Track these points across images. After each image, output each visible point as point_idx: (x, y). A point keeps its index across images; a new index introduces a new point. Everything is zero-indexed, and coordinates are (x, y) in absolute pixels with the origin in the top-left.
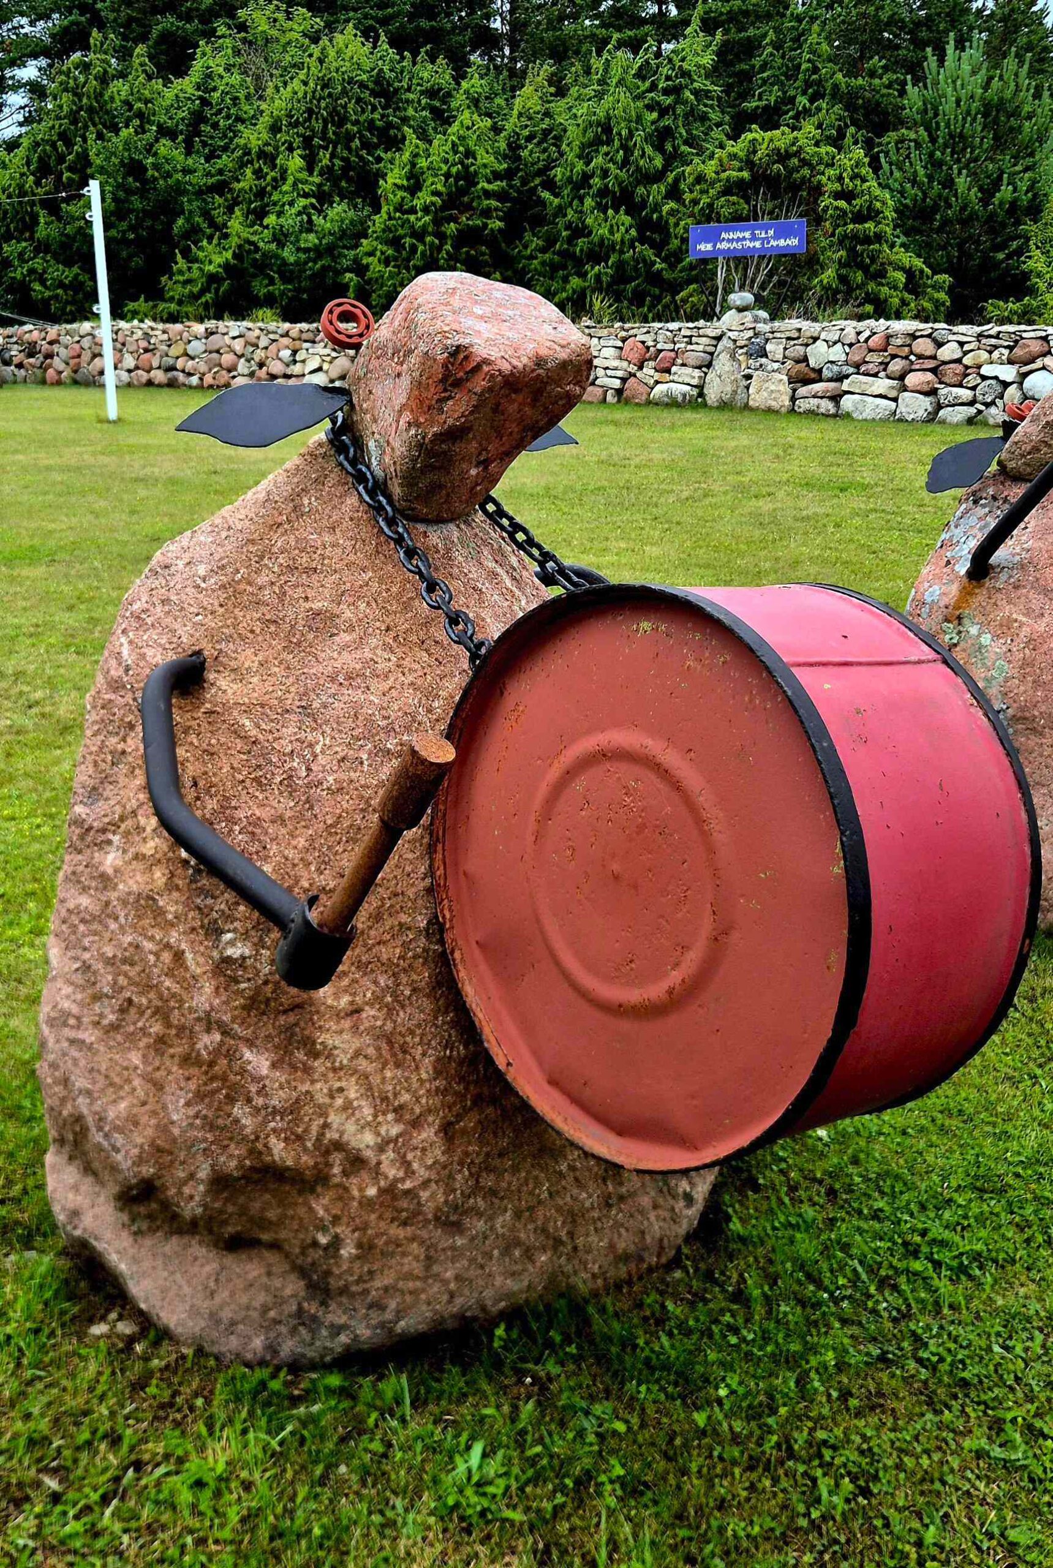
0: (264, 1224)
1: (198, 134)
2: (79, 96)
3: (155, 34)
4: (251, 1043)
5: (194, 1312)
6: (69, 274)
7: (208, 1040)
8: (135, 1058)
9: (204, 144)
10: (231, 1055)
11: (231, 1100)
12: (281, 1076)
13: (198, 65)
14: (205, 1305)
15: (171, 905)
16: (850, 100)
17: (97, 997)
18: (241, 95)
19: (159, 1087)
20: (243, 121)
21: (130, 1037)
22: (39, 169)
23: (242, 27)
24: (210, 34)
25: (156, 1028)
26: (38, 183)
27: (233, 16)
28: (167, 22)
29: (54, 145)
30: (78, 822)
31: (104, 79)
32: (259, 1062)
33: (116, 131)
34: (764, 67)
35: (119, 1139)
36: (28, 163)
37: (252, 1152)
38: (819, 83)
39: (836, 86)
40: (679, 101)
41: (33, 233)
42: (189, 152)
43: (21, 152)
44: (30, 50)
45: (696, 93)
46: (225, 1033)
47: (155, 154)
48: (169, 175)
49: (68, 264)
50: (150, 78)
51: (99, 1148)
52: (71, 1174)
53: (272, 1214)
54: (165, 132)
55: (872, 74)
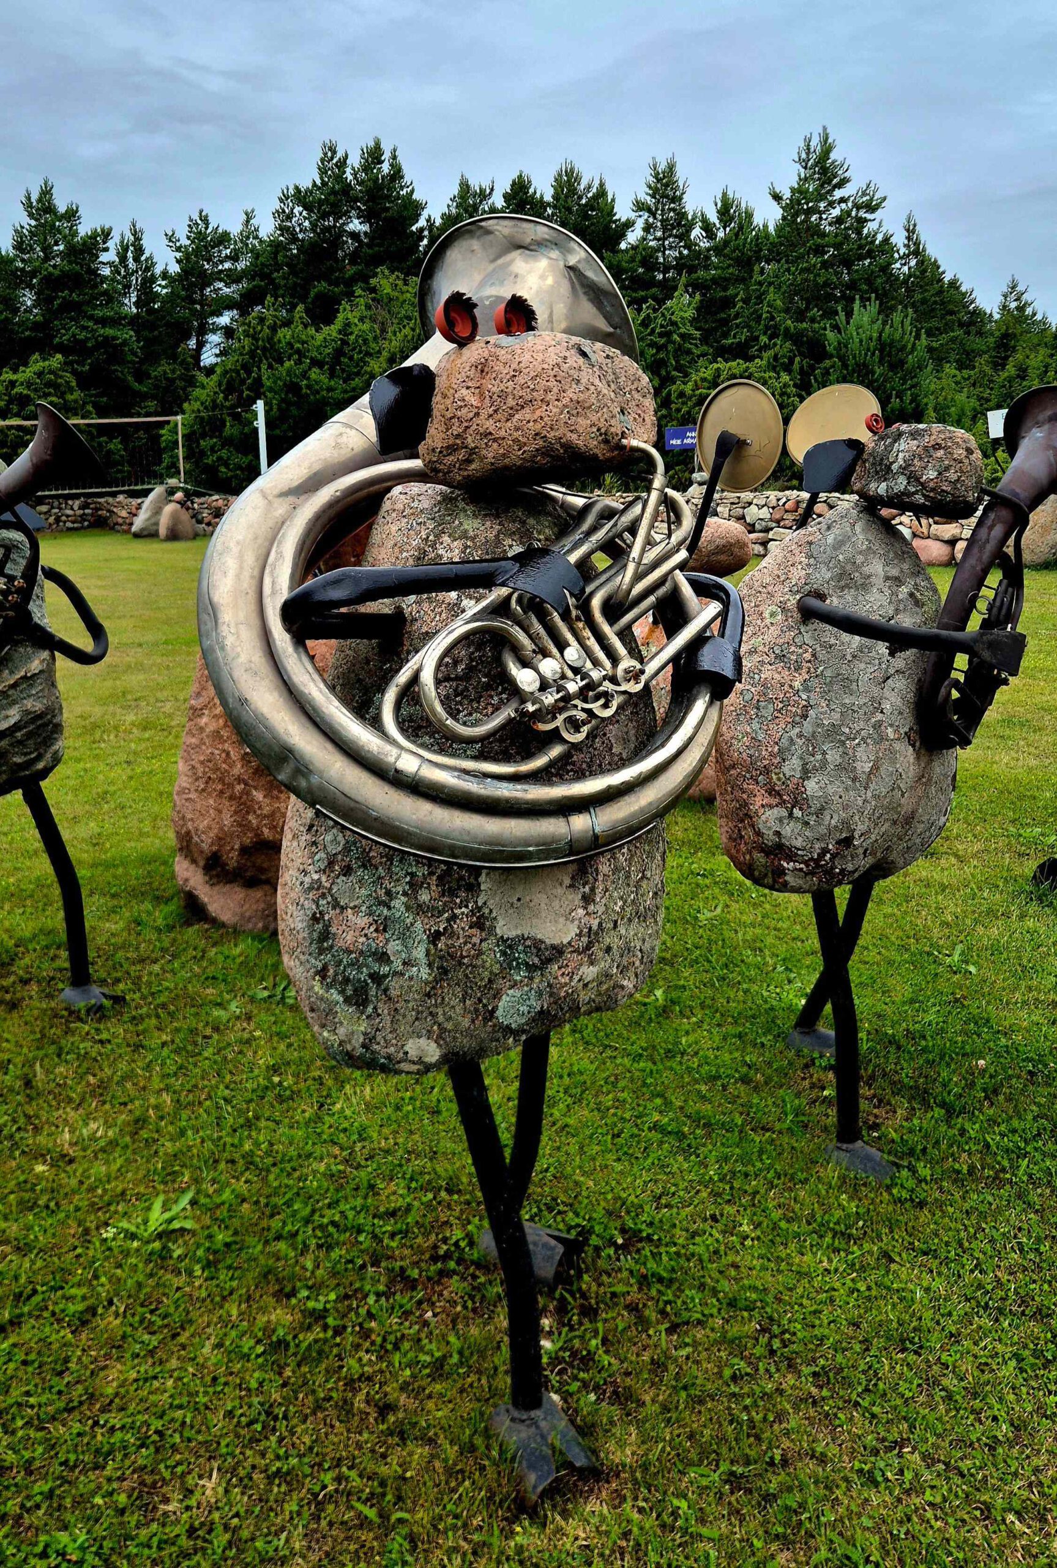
0: (262, 870)
1: (339, 363)
2: (257, 340)
3: (312, 294)
4: (256, 788)
5: (235, 914)
6: (245, 460)
7: (239, 788)
8: (211, 802)
9: (343, 371)
10: (248, 793)
11: (248, 813)
12: (267, 801)
13: (341, 317)
14: (239, 910)
15: (225, 733)
16: (796, 338)
17: (197, 779)
18: (370, 337)
19: (220, 812)
20: (371, 355)
21: (209, 794)
22: (227, 389)
23: (373, 290)
24: (350, 295)
25: (220, 787)
26: (226, 398)
27: (367, 283)
28: (322, 286)
29: (238, 372)
30: (192, 708)
31: (274, 329)
32: (258, 795)
33: (282, 363)
34: (737, 316)
35: (204, 837)
36: (220, 385)
37: (257, 835)
38: (776, 327)
39: (787, 329)
40: (670, 341)
41: (221, 432)
42: (332, 375)
43: (215, 377)
44: (228, 304)
45: (682, 336)
46: (246, 784)
47: (308, 379)
48: (318, 392)
49: (246, 454)
50: (306, 326)
51: (197, 844)
52: (186, 864)
53: (265, 865)
54: (315, 363)
55: (813, 320)
